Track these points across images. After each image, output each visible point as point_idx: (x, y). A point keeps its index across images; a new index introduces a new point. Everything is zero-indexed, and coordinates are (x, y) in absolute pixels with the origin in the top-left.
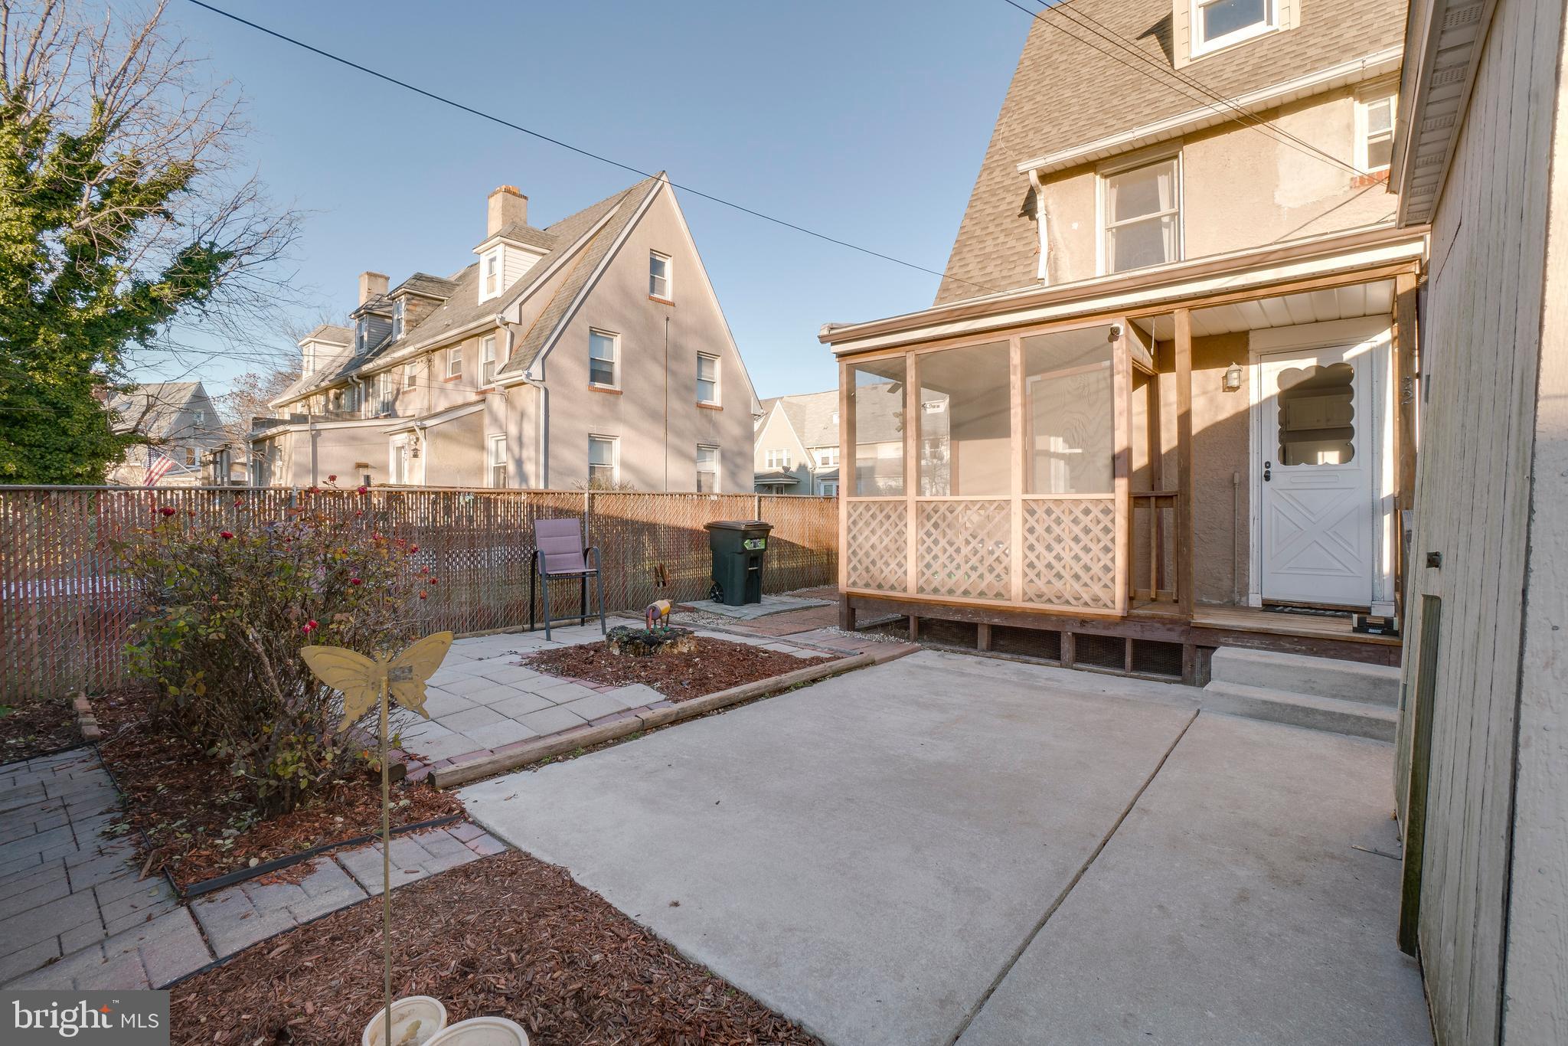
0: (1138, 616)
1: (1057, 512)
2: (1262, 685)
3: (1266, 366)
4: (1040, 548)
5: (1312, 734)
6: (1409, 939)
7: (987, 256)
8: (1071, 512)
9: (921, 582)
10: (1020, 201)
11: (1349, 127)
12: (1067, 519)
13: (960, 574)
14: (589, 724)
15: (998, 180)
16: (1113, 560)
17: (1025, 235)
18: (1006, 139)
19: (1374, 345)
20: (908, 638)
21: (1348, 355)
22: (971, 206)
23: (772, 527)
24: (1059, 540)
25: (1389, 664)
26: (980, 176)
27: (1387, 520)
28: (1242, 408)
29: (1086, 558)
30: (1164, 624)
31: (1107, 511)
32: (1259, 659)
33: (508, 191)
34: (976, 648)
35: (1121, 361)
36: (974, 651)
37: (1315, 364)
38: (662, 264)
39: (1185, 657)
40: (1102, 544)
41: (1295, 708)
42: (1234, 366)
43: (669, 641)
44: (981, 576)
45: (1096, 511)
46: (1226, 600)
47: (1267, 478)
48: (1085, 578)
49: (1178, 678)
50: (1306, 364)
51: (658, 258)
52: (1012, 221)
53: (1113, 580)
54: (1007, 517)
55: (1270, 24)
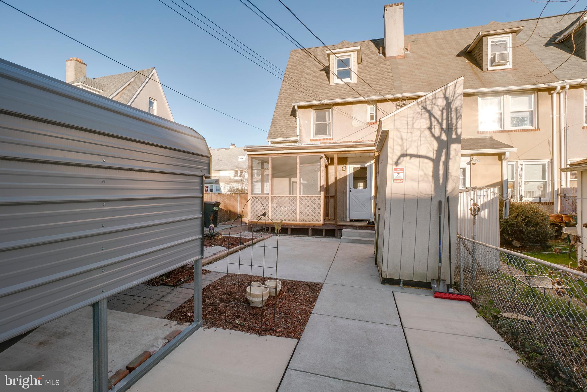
0: (326, 224)
1: (308, 199)
2: (351, 236)
3: (351, 166)
4: (304, 208)
5: (361, 244)
6: (376, 263)
7: (282, 126)
8: (311, 199)
9: (273, 218)
10: (290, 111)
11: (366, 110)
12: (310, 201)
13: (283, 216)
14: (215, 254)
15: (283, 102)
16: (321, 211)
17: (292, 122)
18: (285, 90)
19: (371, 163)
20: (269, 233)
21: (366, 165)
22: (276, 109)
23: (221, 203)
24: (308, 206)
25: (373, 230)
26: (278, 100)
27: (373, 201)
28: (346, 175)
29: (314, 211)
30: (332, 225)
31: (319, 199)
32: (351, 231)
34: (287, 234)
35: (323, 164)
36: (287, 235)
37: (360, 166)
38: (153, 103)
39: (336, 232)
40: (318, 207)
41: (358, 240)
42: (345, 165)
43: (217, 235)
44: (289, 216)
45: (317, 199)
46: (342, 219)
47: (351, 191)
48: (314, 215)
49: (335, 237)
50: (358, 166)
51: (151, 100)
52: (288, 116)
53: (321, 215)
54: (296, 201)
55: (351, 79)
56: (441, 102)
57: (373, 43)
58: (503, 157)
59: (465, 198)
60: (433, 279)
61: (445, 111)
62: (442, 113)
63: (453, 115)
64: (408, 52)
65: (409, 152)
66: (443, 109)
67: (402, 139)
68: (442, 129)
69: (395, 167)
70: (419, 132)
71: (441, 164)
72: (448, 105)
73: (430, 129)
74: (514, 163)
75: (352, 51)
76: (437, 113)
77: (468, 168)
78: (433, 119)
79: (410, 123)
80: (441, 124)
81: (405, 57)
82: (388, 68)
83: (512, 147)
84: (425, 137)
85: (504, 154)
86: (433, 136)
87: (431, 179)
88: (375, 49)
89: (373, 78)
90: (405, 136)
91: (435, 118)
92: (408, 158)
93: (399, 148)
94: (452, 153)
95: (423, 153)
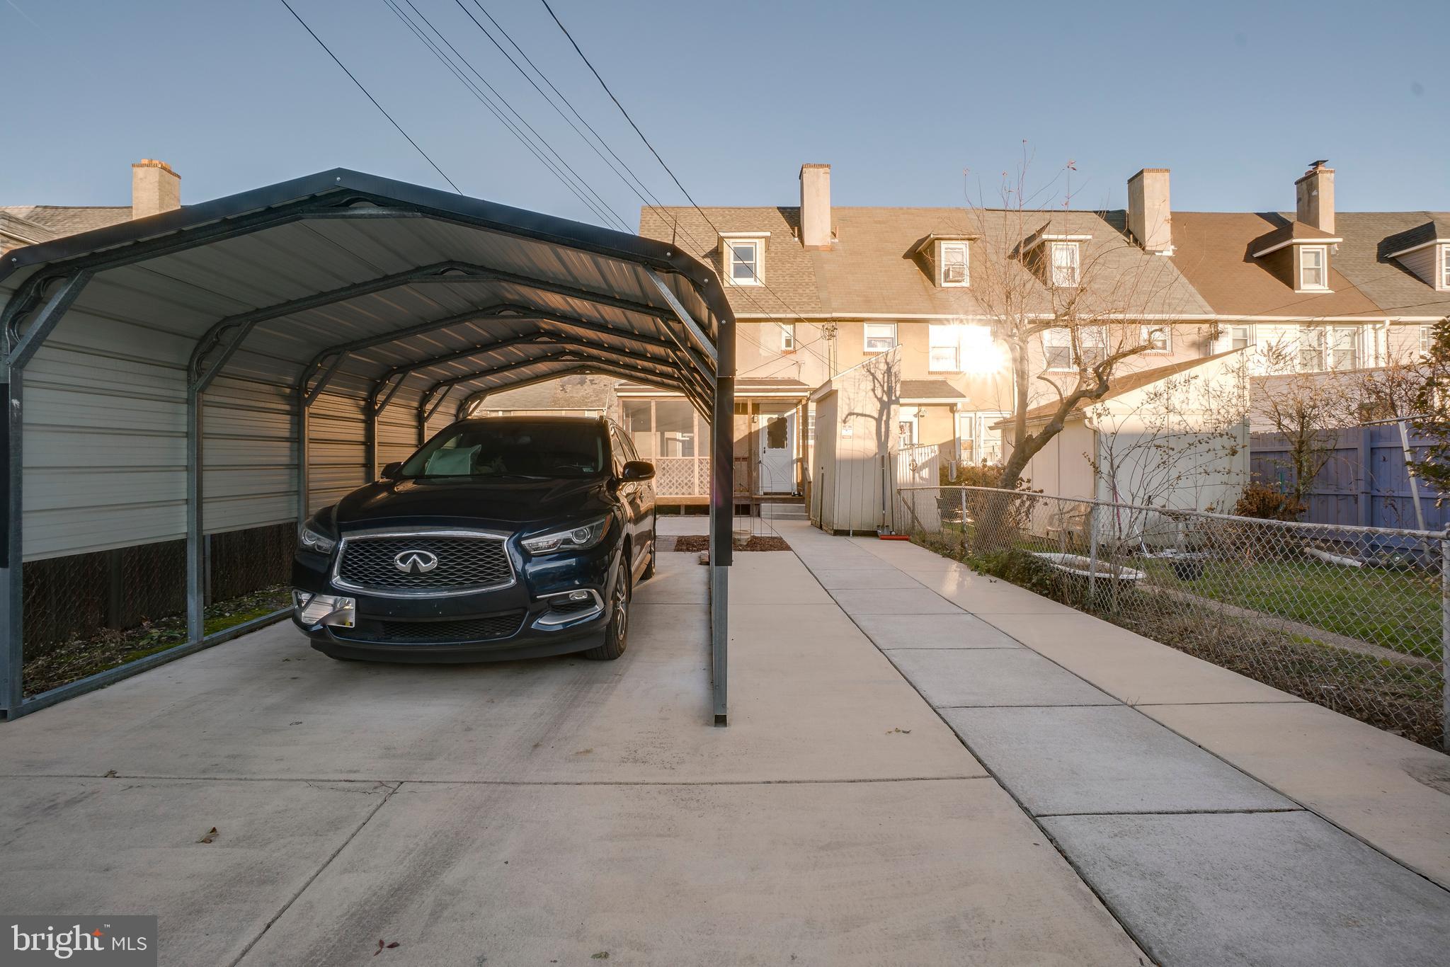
2: (774, 512)
3: (764, 416)
5: (789, 520)
11: (780, 333)
13: (674, 487)
19: (792, 413)
21: (785, 415)
25: (802, 503)
27: (795, 465)
28: (757, 429)
32: (772, 506)
33: (163, 168)
37: (777, 417)
39: (750, 508)
42: (756, 415)
44: (683, 487)
47: (765, 453)
49: (749, 516)
50: (775, 416)
54: (693, 465)
55: (755, 280)
56: (883, 367)
57: (782, 213)
58: (955, 408)
59: (904, 456)
60: (878, 526)
61: (886, 375)
62: (884, 377)
63: (893, 378)
64: (836, 240)
65: (856, 411)
66: (885, 373)
67: (849, 399)
68: (884, 391)
69: (843, 424)
70: (864, 393)
71: (883, 423)
72: (889, 370)
73: (873, 390)
74: (972, 415)
75: (758, 238)
76: (880, 377)
77: (915, 421)
78: (876, 381)
79: (857, 385)
80: (883, 387)
81: (832, 249)
82: (809, 265)
83: (965, 397)
84: (869, 398)
85: (955, 405)
86: (876, 397)
87: (874, 436)
88: (786, 226)
89: (788, 281)
90: (852, 396)
91: (878, 381)
92: (855, 416)
93: (847, 407)
94: (892, 413)
95: (867, 413)
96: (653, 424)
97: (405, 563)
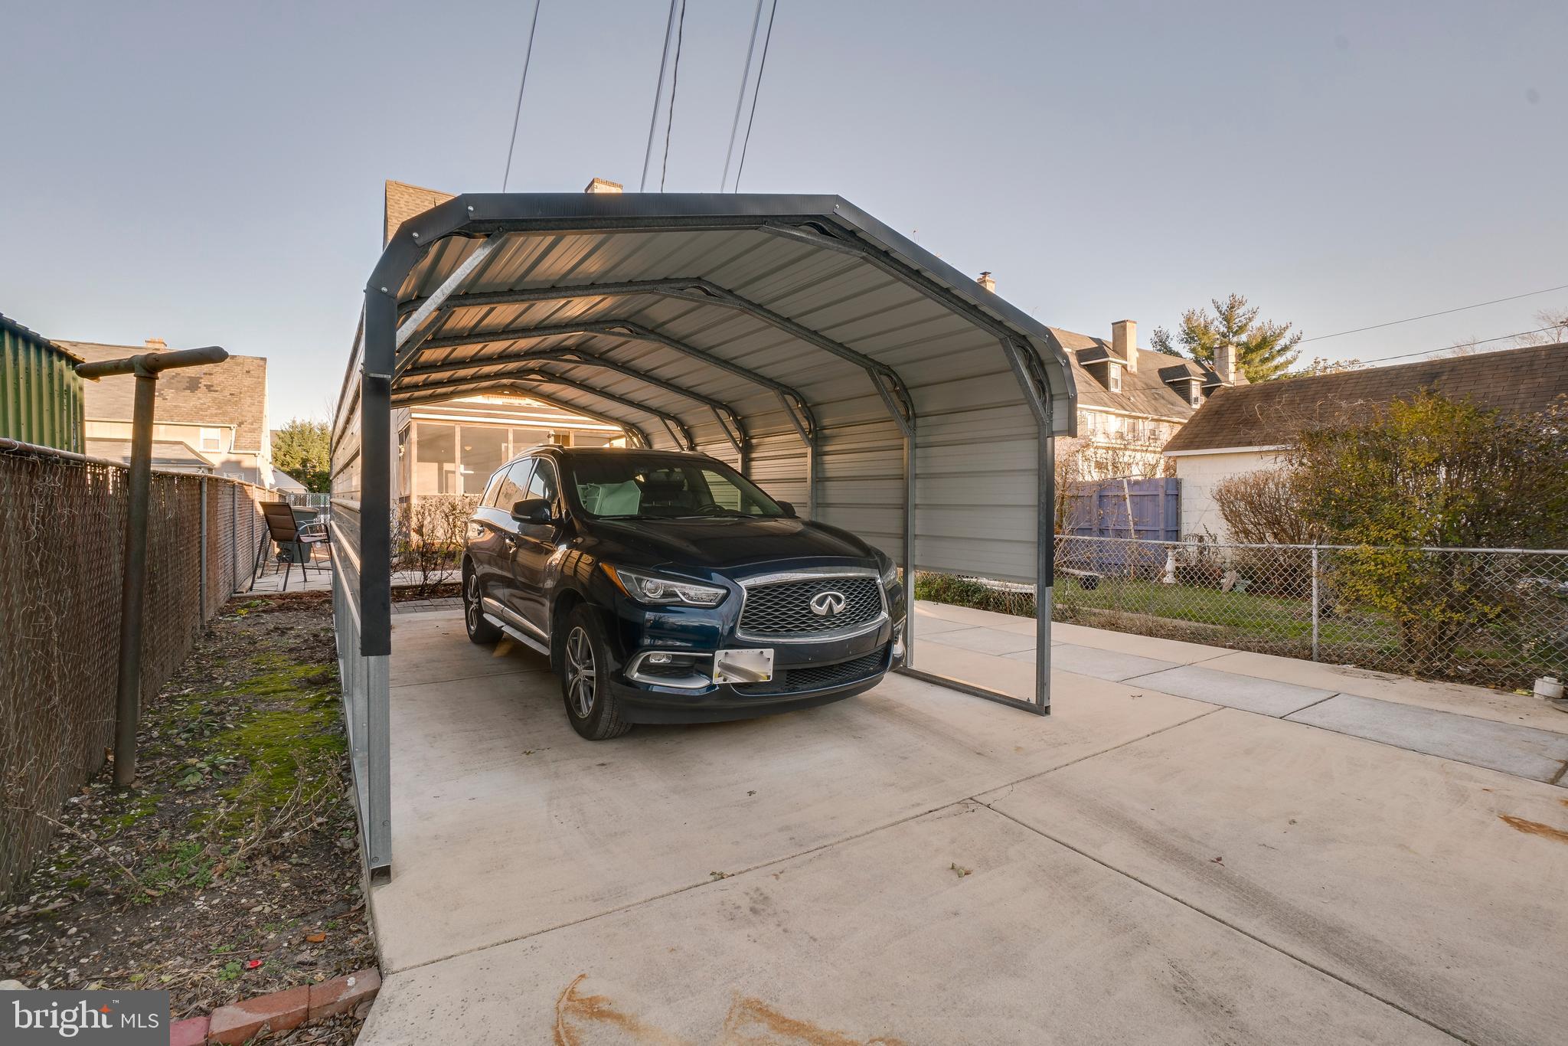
96: (458, 454)
97: (821, 605)
